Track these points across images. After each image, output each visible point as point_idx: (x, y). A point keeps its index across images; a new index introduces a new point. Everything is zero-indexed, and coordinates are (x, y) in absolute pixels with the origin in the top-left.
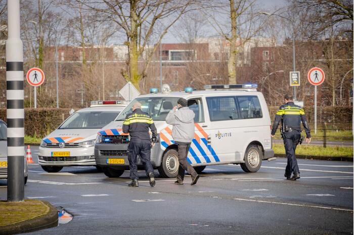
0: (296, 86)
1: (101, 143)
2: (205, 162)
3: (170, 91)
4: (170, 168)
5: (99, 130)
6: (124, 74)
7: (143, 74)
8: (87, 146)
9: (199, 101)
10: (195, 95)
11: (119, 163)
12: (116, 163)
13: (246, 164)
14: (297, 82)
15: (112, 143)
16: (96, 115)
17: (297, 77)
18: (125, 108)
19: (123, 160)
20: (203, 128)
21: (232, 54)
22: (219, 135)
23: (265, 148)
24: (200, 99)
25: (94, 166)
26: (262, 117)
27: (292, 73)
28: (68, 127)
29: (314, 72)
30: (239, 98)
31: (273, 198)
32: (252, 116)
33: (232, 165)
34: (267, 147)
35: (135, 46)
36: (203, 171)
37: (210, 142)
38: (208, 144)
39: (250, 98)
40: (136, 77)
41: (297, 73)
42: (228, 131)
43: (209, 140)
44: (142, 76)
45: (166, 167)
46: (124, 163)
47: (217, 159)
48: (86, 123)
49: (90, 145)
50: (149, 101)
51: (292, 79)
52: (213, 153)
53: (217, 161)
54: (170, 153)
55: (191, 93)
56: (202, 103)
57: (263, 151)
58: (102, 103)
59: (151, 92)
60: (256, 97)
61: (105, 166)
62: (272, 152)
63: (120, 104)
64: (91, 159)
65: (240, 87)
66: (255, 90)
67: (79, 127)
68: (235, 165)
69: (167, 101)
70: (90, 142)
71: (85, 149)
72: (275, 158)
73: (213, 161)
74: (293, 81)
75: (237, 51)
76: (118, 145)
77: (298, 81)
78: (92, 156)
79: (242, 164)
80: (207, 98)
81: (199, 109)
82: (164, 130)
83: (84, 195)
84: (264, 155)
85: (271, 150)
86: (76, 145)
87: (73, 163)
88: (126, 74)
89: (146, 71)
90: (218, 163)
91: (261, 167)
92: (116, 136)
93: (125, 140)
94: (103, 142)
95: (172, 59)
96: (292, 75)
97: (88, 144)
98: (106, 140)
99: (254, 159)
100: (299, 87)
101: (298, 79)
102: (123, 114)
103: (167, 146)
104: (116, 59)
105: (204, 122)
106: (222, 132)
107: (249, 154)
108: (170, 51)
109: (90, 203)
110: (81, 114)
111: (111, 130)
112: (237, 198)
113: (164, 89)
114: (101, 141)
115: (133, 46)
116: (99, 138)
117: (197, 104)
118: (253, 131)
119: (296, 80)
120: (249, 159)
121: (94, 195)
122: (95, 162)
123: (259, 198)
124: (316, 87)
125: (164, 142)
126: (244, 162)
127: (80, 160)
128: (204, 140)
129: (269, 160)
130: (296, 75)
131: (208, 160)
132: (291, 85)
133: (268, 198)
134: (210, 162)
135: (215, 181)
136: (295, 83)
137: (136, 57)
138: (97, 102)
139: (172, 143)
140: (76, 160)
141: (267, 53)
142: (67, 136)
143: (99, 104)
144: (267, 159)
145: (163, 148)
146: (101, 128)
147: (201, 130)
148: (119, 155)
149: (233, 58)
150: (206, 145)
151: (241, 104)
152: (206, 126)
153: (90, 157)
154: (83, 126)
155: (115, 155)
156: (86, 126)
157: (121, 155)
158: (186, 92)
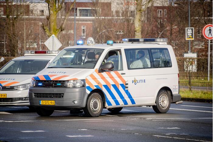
0: (190, 40)
1: (34, 87)
2: (123, 104)
3: (94, 43)
4: (94, 109)
5: (33, 76)
6: (45, 28)
7: (61, 27)
8: (21, 89)
9: (119, 52)
10: (115, 47)
11: (50, 104)
12: (48, 104)
13: (157, 106)
14: (191, 37)
15: (44, 87)
16: (29, 62)
17: (191, 32)
18: (55, 57)
19: (54, 102)
20: (121, 75)
21: (138, 12)
22: (135, 82)
23: (174, 93)
24: (120, 50)
25: (27, 106)
26: (171, 66)
27: (187, 29)
28: (4, 72)
29: (208, 28)
30: (152, 50)
31: (186, 136)
32: (163, 66)
33: (146, 107)
34: (175, 92)
35: (55, 4)
36: (120, 112)
37: (127, 87)
38: (126, 89)
39: (162, 50)
40: (55, 30)
41: (192, 29)
42: (143, 78)
43: (127, 86)
44: (60, 30)
45: (90, 108)
46: (54, 104)
47: (133, 102)
48: (20, 69)
49: (24, 89)
50: (76, 51)
51: (187, 34)
52: (130, 97)
53: (133, 103)
54: (93, 96)
55: (112, 45)
56: (121, 54)
57: (172, 95)
58: (34, 52)
59: (78, 44)
60: (167, 49)
61: (38, 106)
62: (180, 96)
63: (50, 53)
64: (25, 100)
65: (154, 40)
66: (166, 43)
67: (14, 72)
68: (148, 107)
69: (91, 51)
70: (24, 86)
71: (19, 92)
72: (182, 102)
73: (130, 103)
74: (188, 36)
75: (142, 9)
76: (50, 89)
77: (192, 35)
78: (25, 98)
79: (154, 106)
80: (126, 50)
81: (118, 59)
82: (89, 76)
83: (23, 131)
84: (172, 99)
85: (179, 95)
86: (12, 88)
87: (9, 103)
88: (47, 28)
89: (63, 26)
90: (134, 105)
91: (170, 109)
92: (48, 81)
93: (56, 84)
94: (37, 86)
95: (80, 16)
96: (187, 31)
97: (22, 88)
98: (39, 84)
99: (165, 102)
100: (192, 40)
101: (192, 34)
102: (54, 63)
103: (91, 90)
104: (31, 15)
105: (123, 70)
106: (138, 79)
107: (160, 98)
108: (78, 8)
109: (29, 138)
110: (16, 61)
111: (44, 76)
112: (155, 135)
113: (89, 42)
114: (34, 85)
115: (53, 4)
116: (33, 83)
117: (117, 54)
118: (163, 79)
119: (191, 35)
120: (159, 102)
121: (32, 131)
122: (29, 103)
123: (174, 136)
124: (209, 41)
125: (89, 87)
126: (156, 104)
127: (15, 101)
128: (122, 85)
129: (177, 103)
130: (191, 30)
131: (126, 103)
132: (187, 39)
133: (182, 135)
134: (127, 104)
135: (133, 120)
136: (190, 38)
137: (55, 13)
138: (30, 51)
139: (95, 88)
140: (12, 101)
141: (161, 11)
142: (4, 80)
143: (31, 53)
144: (175, 103)
145: (88, 92)
146: (35, 74)
147: (120, 77)
148: (51, 97)
149: (139, 15)
150: (124, 89)
151: (153, 55)
152: (124, 74)
153: (24, 99)
154: (18, 72)
155: (47, 97)
156: (20, 72)
157: (52, 97)
158: (108, 44)
